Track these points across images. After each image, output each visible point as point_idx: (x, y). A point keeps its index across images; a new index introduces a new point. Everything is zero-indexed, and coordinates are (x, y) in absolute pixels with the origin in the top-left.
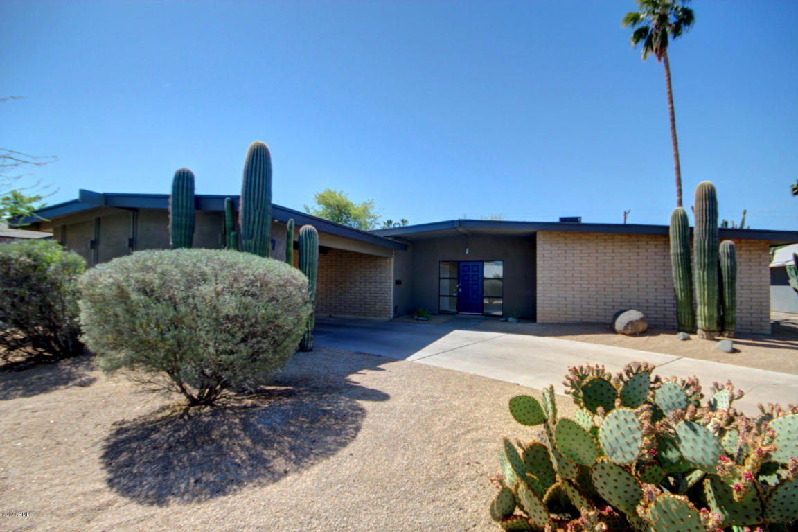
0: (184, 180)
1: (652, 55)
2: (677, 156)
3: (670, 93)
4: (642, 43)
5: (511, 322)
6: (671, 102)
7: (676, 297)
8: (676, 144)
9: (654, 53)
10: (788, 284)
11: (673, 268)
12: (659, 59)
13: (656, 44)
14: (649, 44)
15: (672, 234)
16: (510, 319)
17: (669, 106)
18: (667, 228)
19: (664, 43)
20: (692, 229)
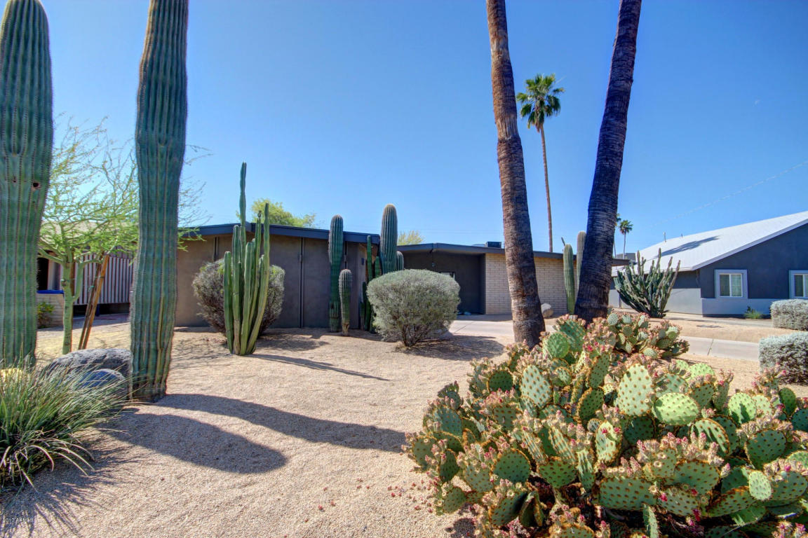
0: (338, 222)
1: (533, 127)
2: (549, 200)
3: (545, 155)
4: (527, 116)
5: (467, 315)
6: (546, 162)
7: (567, 295)
8: (548, 192)
9: (535, 126)
10: (615, 289)
11: (565, 279)
12: (538, 130)
13: (537, 120)
14: (532, 119)
15: (565, 259)
16: (466, 313)
17: (544, 165)
18: (562, 255)
19: (542, 120)
20: (575, 256)
